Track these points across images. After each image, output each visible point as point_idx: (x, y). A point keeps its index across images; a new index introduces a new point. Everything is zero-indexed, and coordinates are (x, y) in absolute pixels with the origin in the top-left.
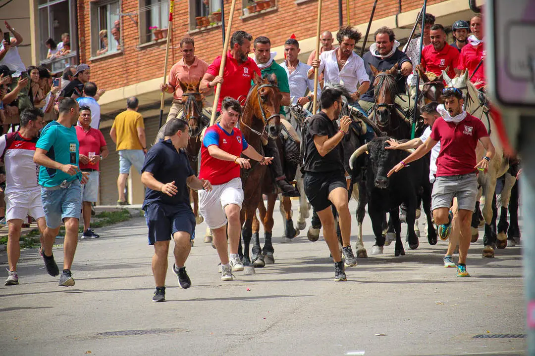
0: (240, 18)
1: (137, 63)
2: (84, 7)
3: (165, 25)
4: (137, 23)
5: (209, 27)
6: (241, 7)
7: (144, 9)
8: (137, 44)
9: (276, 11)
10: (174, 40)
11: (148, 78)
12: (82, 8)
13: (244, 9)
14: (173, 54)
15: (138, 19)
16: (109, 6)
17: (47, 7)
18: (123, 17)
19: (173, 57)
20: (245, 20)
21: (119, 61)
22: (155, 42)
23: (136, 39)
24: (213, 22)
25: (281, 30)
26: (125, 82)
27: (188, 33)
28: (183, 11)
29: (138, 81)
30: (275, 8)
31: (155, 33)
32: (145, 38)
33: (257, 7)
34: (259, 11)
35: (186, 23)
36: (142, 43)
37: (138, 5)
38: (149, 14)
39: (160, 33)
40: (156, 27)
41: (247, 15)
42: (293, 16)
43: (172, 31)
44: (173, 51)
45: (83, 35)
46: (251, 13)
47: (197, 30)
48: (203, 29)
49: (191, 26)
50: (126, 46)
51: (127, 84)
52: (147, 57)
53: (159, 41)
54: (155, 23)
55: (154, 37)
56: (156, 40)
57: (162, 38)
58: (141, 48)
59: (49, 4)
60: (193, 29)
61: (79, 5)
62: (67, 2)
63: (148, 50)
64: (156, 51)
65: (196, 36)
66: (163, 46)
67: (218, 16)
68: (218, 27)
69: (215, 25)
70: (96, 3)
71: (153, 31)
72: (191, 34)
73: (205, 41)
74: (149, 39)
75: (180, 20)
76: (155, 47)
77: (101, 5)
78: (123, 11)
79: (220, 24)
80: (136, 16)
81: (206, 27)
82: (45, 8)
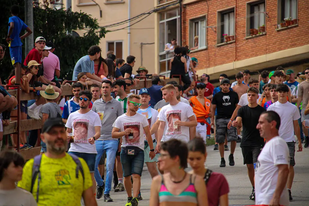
0: (276, 30)
1: (215, 55)
2: (185, 23)
3: (232, 34)
4: (216, 32)
5: (257, 35)
6: (277, 23)
7: (220, 24)
8: (215, 44)
9: (298, 26)
10: (237, 42)
11: (221, 64)
13: (278, 25)
14: (236, 50)
15: (216, 30)
16: (200, 22)
17: (164, 23)
18: (207, 28)
19: (236, 52)
20: (278, 31)
21: (204, 54)
22: (226, 43)
23: (215, 41)
24: (260, 32)
25: (300, 37)
26: (208, 65)
27: (245, 38)
28: (242, 26)
29: (216, 65)
30: (297, 25)
31: (226, 38)
32: (220, 41)
33: (286, 24)
34: (287, 26)
35: (244, 32)
36: (218, 44)
37: (217, 22)
38: (223, 27)
39: (229, 38)
40: (227, 35)
41: (280, 28)
42: (307, 30)
43: (236, 37)
44: (236, 48)
45: (185, 38)
46: (282, 27)
47: (251, 37)
48: (254, 36)
49: (247, 34)
50: (209, 45)
51: (209, 67)
52: (221, 51)
53: (229, 42)
54: (226, 32)
55: (225, 40)
56: (227, 42)
57: (230, 40)
58: (217, 46)
59: (165, 21)
60: (248, 36)
61: (183, 21)
62: (176, 19)
63: (222, 47)
64: (226, 48)
65: (250, 40)
66: (230, 45)
67: (263, 29)
68: (263, 35)
69: (261, 34)
70: (192, 20)
71: (225, 37)
72: (247, 39)
73: (255, 43)
74: (222, 41)
75: (240, 31)
76: (226, 46)
77: (195, 21)
78: (208, 25)
79: (264, 33)
80: (215, 28)
81: (256, 35)
82: (163, 23)
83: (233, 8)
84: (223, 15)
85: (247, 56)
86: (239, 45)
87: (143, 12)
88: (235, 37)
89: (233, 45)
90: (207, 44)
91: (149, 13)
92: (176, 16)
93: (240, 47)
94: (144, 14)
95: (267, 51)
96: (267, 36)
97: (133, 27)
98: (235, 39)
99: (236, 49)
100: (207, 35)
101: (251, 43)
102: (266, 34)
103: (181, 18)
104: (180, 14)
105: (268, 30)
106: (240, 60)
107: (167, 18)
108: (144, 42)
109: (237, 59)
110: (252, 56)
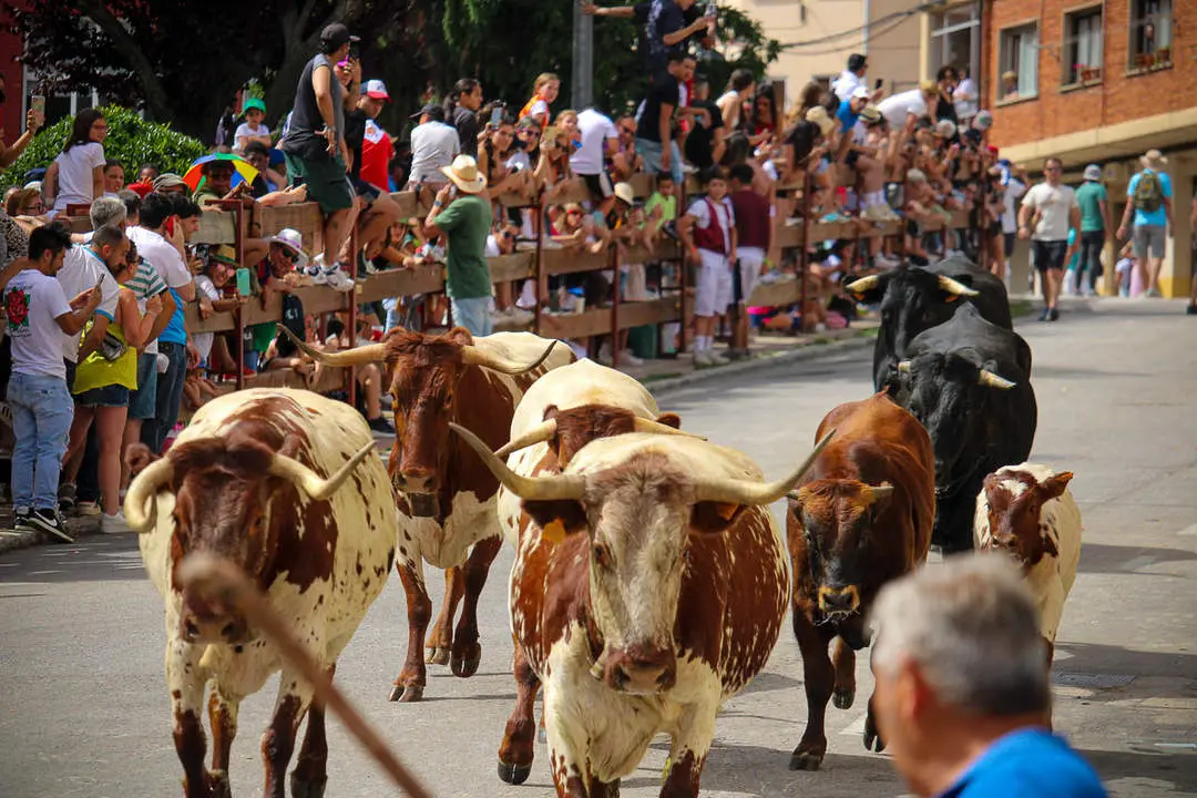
2: (991, 36)
3: (1096, 64)
4: (1058, 59)
5: (1153, 68)
7: (1069, 41)
8: (1056, 87)
10: (1106, 82)
12: (989, 37)
14: (1104, 102)
15: (1059, 54)
16: (1023, 37)
17: (943, 34)
18: (1040, 50)
19: (1104, 105)
21: (1032, 107)
22: (1080, 85)
23: (1056, 80)
24: (1159, 61)
26: (1039, 135)
27: (1124, 74)
28: (1119, 46)
29: (1056, 134)
31: (1082, 74)
32: (1068, 80)
35: (1123, 62)
36: (1062, 86)
37: (1061, 36)
38: (1075, 48)
39: (1087, 74)
40: (1082, 67)
43: (1105, 72)
45: (988, 72)
47: (1136, 71)
48: (1145, 70)
49: (1129, 65)
50: (1042, 89)
51: (1042, 138)
52: (1070, 103)
53: (1087, 83)
54: (1083, 59)
55: (1080, 78)
56: (1082, 82)
57: (1091, 79)
58: (1061, 92)
59: (947, 31)
60: (1131, 69)
61: (985, 31)
62: (969, 29)
63: (1071, 95)
64: (1081, 97)
65: (1135, 79)
66: (1090, 91)
67: (1166, 54)
68: (1165, 69)
69: (1161, 66)
70: (1006, 32)
71: (1079, 71)
72: (1130, 77)
73: (1147, 85)
74: (1073, 80)
75: (1114, 57)
76: (1081, 92)
77: (1013, 35)
78: (1041, 42)
79: (1168, 64)
80: (1059, 49)
81: (1149, 66)
82: (941, 37)
83: (1100, 6)
84: (1078, 21)
85: (1128, 116)
86: (1112, 91)
87: (895, 11)
88: (1101, 73)
89: (1097, 91)
90: (1039, 85)
91: (910, 13)
92: (968, 18)
93: (1113, 95)
94: (899, 14)
95: (1172, 105)
96: (1175, 69)
97: (875, 43)
98: (1101, 76)
99: (1105, 98)
100: (1039, 66)
101: (1137, 87)
102: (1171, 68)
103: (980, 26)
104: (980, 17)
105: (1176, 58)
106: (1112, 123)
107: (950, 25)
108: (898, 80)
109: (1105, 120)
110: (1140, 115)
